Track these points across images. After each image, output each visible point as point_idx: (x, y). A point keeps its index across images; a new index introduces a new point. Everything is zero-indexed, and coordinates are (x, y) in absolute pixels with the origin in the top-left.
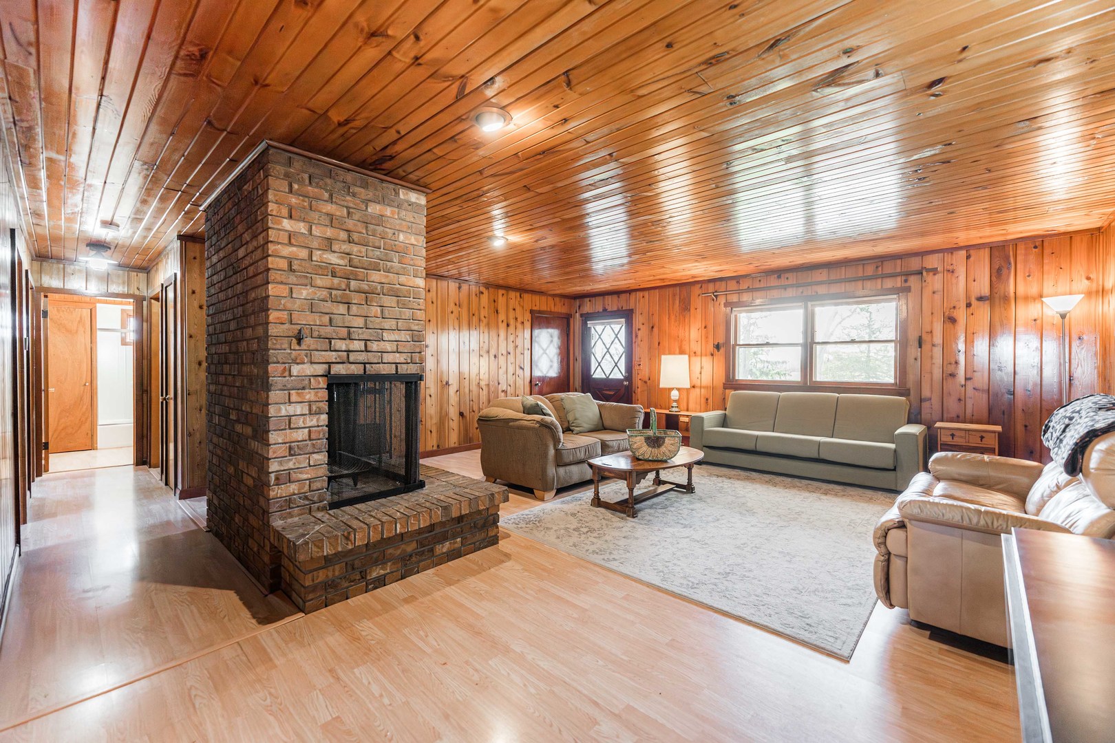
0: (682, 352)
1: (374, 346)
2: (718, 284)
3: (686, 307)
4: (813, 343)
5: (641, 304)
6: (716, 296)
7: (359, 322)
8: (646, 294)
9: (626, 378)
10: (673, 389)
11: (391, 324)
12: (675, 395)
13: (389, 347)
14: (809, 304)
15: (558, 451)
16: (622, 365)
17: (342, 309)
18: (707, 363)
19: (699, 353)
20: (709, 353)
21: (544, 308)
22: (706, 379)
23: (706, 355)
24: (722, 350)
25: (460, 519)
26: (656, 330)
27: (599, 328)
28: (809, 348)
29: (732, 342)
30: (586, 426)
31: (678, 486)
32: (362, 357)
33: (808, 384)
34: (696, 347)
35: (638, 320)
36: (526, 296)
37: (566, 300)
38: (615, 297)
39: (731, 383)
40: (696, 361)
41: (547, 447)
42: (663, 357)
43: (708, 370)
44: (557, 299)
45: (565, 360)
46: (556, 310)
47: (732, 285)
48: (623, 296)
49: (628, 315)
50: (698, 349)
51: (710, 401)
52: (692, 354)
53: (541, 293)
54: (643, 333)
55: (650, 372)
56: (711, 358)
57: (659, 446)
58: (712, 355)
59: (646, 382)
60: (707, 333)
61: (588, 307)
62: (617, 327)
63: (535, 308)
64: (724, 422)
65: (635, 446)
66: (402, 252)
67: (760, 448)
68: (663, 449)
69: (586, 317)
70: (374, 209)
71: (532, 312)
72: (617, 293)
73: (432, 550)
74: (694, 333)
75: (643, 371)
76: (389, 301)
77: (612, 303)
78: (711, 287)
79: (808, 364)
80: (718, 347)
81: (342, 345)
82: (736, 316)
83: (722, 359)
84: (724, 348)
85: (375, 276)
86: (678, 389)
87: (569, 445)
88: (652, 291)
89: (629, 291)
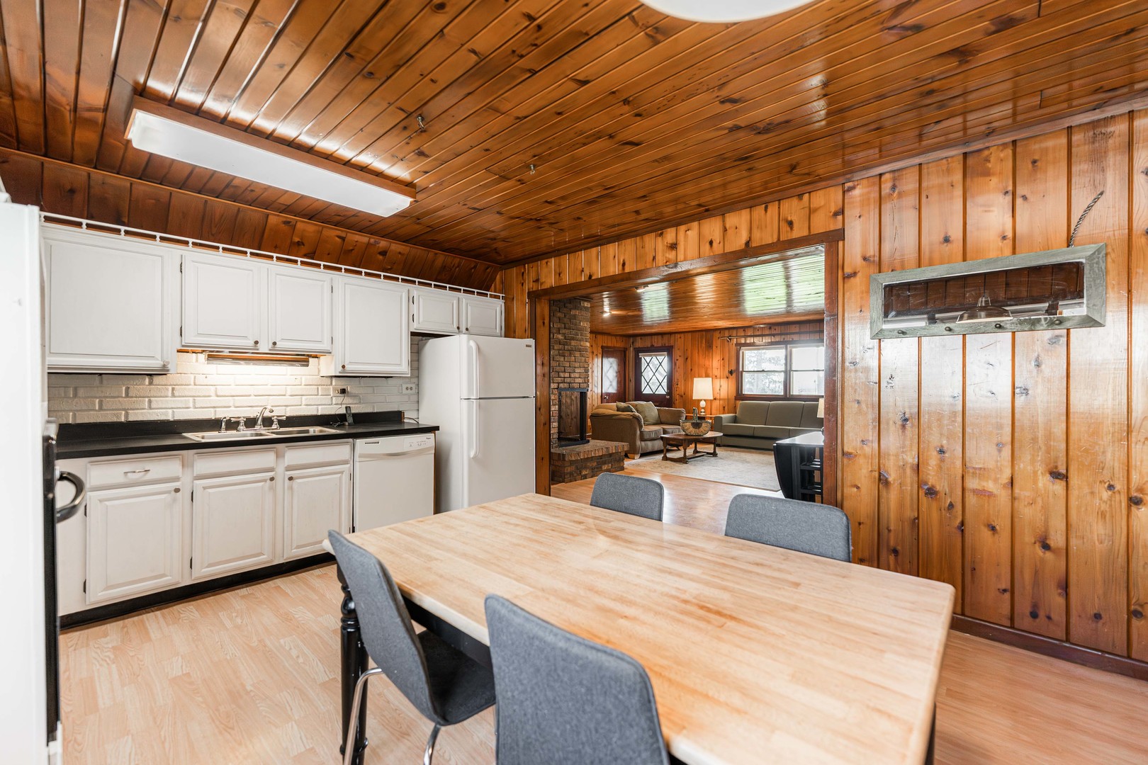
0: (707, 376)
1: (572, 376)
2: (731, 331)
3: (709, 346)
4: (791, 370)
5: (679, 342)
6: (730, 339)
7: (567, 364)
8: (682, 335)
9: (668, 394)
10: (701, 400)
11: (577, 365)
12: (703, 404)
13: (577, 375)
14: (788, 346)
15: (641, 432)
16: (665, 384)
17: (562, 359)
18: (724, 383)
19: (718, 376)
20: (725, 376)
21: (610, 345)
22: (724, 394)
23: (723, 378)
24: (734, 375)
25: (611, 455)
26: (689, 360)
27: (648, 359)
28: (788, 373)
29: (741, 370)
30: (652, 421)
31: (708, 453)
32: (568, 380)
33: (787, 397)
34: (716, 372)
35: (677, 353)
36: (599, 337)
37: (624, 338)
38: (660, 337)
39: (740, 396)
40: (717, 382)
41: (635, 431)
42: (695, 379)
43: (725, 388)
44: (618, 338)
45: (623, 381)
46: (618, 346)
47: (741, 333)
48: (666, 337)
49: (669, 350)
50: (718, 374)
51: (726, 408)
52: (714, 377)
53: (608, 334)
54: (680, 362)
55: (685, 389)
56: (726, 379)
57: (699, 428)
58: (727, 378)
59: (682, 396)
60: (724, 363)
61: (639, 343)
62: (661, 358)
63: (604, 345)
64: (735, 420)
65: (686, 428)
66: (582, 330)
67: (756, 434)
68: (701, 429)
69: (638, 351)
70: (573, 312)
71: (602, 347)
72: (662, 334)
73: (601, 467)
74: (715, 363)
75: (680, 388)
76: (577, 354)
77: (658, 342)
78: (727, 334)
79: (787, 384)
80: (731, 373)
81: (562, 375)
82: (743, 353)
83: (734, 381)
84: (736, 374)
85: (573, 343)
86: (705, 400)
87: (647, 430)
88: (686, 334)
89: (670, 333)
